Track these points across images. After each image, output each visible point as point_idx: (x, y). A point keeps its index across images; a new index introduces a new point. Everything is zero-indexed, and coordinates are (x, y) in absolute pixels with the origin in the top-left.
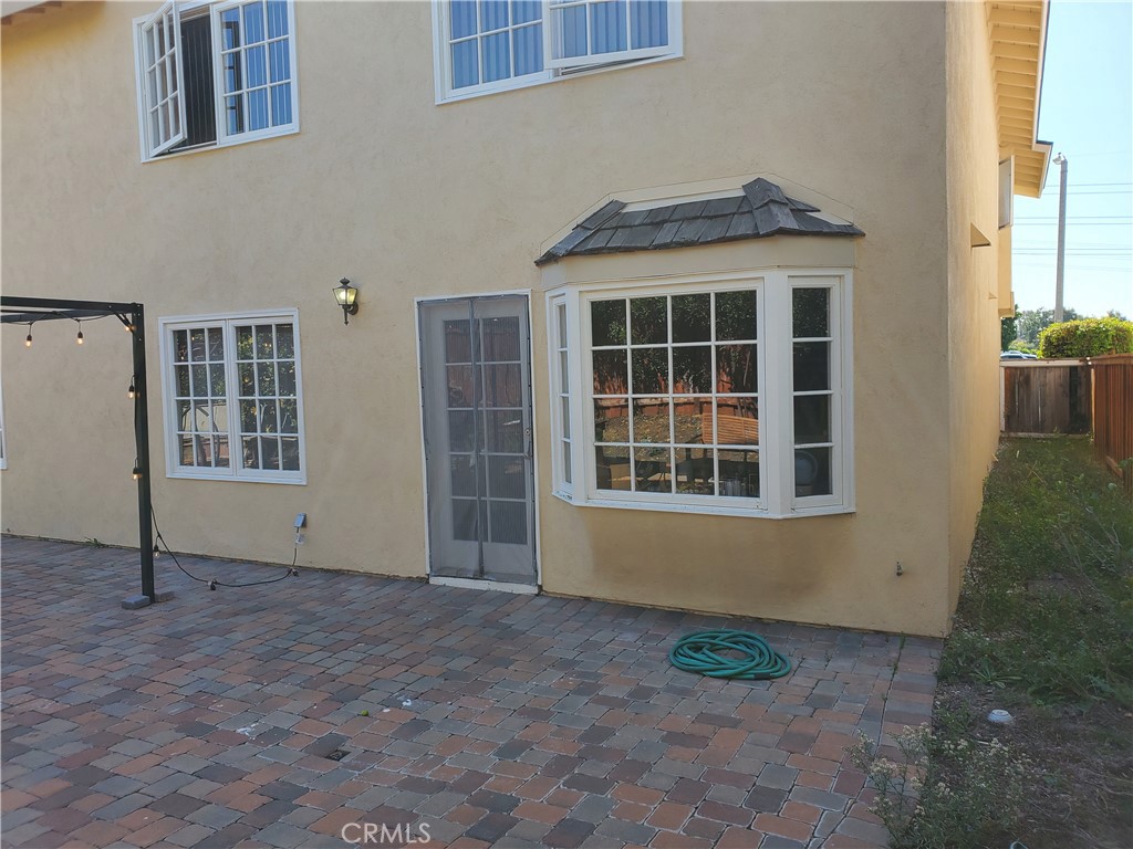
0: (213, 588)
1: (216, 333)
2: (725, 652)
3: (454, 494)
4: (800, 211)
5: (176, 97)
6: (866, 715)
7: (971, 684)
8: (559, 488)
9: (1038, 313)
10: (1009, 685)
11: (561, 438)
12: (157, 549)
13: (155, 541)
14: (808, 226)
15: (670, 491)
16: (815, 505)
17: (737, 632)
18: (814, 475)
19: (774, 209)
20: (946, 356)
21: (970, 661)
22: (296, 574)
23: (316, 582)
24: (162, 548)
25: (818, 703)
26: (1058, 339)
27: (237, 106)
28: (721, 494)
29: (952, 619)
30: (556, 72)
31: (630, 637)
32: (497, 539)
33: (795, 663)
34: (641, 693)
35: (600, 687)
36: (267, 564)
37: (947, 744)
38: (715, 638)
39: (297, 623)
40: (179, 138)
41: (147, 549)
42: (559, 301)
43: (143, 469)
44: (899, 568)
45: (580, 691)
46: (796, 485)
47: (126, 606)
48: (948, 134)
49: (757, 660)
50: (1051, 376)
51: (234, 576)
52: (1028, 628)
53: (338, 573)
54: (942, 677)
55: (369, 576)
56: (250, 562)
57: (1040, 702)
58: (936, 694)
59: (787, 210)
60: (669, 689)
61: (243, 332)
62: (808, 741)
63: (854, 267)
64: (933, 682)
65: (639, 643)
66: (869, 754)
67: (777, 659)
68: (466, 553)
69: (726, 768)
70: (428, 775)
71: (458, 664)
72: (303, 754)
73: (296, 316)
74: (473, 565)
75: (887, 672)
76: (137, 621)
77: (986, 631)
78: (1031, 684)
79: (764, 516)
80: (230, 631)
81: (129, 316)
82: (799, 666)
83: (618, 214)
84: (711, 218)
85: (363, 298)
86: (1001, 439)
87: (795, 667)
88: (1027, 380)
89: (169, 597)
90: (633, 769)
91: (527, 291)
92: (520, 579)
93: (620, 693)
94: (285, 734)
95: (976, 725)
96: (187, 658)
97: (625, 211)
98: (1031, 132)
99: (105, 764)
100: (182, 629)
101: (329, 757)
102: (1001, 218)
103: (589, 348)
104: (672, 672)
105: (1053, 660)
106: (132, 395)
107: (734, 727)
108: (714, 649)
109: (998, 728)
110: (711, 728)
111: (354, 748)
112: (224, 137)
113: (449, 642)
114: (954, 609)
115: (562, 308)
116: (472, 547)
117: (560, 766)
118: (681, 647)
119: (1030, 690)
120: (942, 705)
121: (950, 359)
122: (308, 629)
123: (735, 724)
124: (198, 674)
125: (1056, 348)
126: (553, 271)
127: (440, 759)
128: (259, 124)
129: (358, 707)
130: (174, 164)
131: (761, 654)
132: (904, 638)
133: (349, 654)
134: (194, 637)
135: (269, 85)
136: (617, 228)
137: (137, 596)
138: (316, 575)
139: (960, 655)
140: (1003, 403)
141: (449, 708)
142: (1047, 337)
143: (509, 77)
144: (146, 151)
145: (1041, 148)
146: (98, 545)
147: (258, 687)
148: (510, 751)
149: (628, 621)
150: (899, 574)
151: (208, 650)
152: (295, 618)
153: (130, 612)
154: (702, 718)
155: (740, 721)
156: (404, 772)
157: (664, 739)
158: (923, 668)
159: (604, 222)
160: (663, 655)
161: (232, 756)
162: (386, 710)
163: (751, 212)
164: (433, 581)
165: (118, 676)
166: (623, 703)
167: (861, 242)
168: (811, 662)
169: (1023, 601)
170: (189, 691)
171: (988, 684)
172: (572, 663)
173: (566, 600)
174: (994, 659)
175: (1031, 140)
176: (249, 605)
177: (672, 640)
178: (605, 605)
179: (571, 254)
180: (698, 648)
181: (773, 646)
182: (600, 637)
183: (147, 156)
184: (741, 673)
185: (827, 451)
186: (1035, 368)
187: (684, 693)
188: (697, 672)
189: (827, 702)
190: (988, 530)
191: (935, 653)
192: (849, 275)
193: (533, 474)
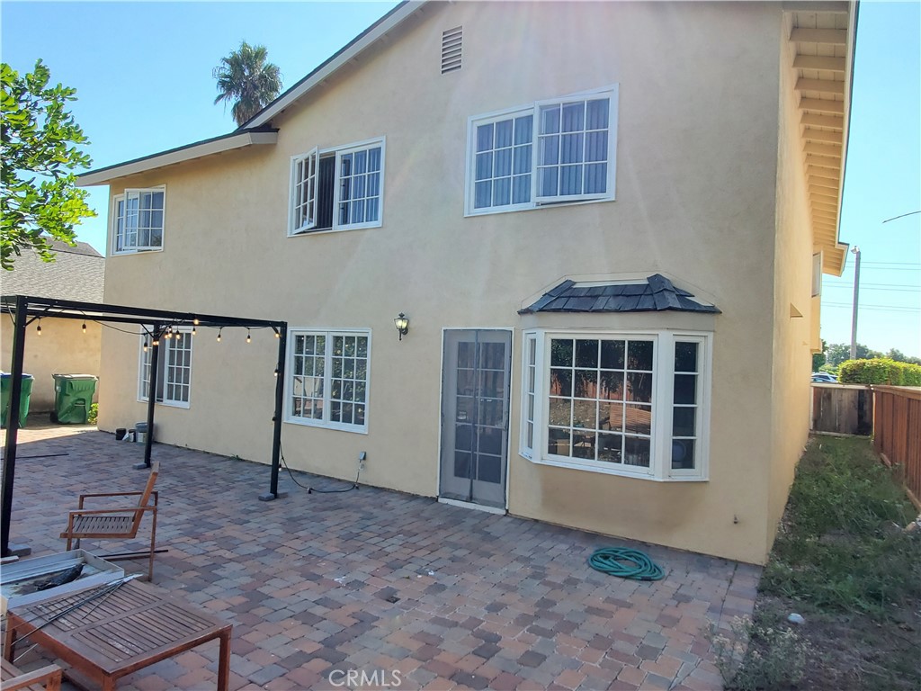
0: (310, 492)
1: (322, 338)
2: (623, 561)
3: (456, 448)
4: (682, 296)
5: (313, 202)
6: (711, 609)
7: (779, 596)
8: (523, 450)
9: (841, 347)
10: (804, 599)
11: (527, 419)
12: (280, 466)
13: (281, 462)
14: (686, 305)
15: (594, 458)
16: (683, 475)
17: (630, 549)
18: (684, 455)
19: (666, 293)
20: (770, 390)
21: (779, 582)
22: (357, 488)
23: (369, 494)
24: (283, 466)
25: (681, 599)
26: (851, 371)
27: (345, 208)
28: (625, 463)
29: (768, 554)
30: (538, 204)
31: (564, 547)
32: (482, 478)
33: (666, 572)
34: (572, 582)
35: (546, 575)
36: (339, 480)
37: (761, 631)
38: (617, 552)
39: (362, 519)
40: (312, 225)
41: (276, 465)
42: (533, 337)
43: (278, 419)
44: (736, 519)
45: (534, 576)
46: (673, 461)
47: (261, 499)
48: (776, 255)
49: (643, 568)
50: (846, 396)
51: (320, 485)
52: (818, 565)
53: (382, 489)
54: (761, 590)
55: (401, 493)
56: (329, 478)
57: (821, 611)
58: (756, 601)
59: (674, 296)
60: (588, 581)
61: (337, 339)
62: (676, 621)
63: (714, 331)
64: (755, 593)
65: (569, 551)
66: (713, 631)
67: (656, 569)
68: (463, 485)
69: (624, 632)
70: (447, 617)
71: (460, 553)
72: (373, 597)
73: (370, 333)
74: (467, 494)
75: (726, 584)
76: (269, 509)
77: (790, 563)
78: (817, 599)
79: (652, 479)
80: (323, 520)
81: (279, 329)
82: (669, 575)
83: (570, 288)
84: (628, 296)
85: (411, 326)
86: (810, 435)
87: (666, 574)
88: (829, 397)
89: (285, 495)
90: (568, 627)
91: (512, 329)
92: (495, 505)
93: (559, 580)
94: (362, 584)
95: (780, 621)
96: (301, 534)
97: (574, 287)
98: (834, 237)
99: (264, 590)
100: (295, 516)
101: (388, 600)
102: (814, 290)
103: (549, 366)
104: (591, 570)
105: (831, 586)
106: (276, 374)
107: (629, 607)
108: (616, 558)
109: (795, 625)
110: (615, 607)
111: (403, 596)
112: (336, 226)
113: (452, 539)
114: (771, 548)
115: (533, 341)
116: (467, 481)
117: (523, 620)
118: (595, 555)
119: (816, 603)
120: (760, 607)
121: (773, 391)
122: (369, 523)
123: (629, 606)
124: (309, 544)
125: (849, 376)
126: (529, 318)
127: (452, 609)
128: (358, 220)
129: (404, 573)
130: (306, 239)
131: (646, 564)
132: (737, 564)
133: (394, 541)
134: (303, 522)
135: (366, 198)
136: (570, 297)
137: (267, 493)
138: (369, 490)
139: (773, 578)
140: (812, 411)
141: (455, 578)
142: (843, 369)
143: (509, 203)
144: (291, 230)
145: (841, 247)
146: (238, 459)
147: (344, 555)
148: (494, 608)
149: (562, 537)
150: (735, 523)
151: (313, 530)
152: (361, 515)
153: (263, 502)
154: (608, 600)
155: (632, 605)
156: (433, 614)
157: (586, 611)
158: (749, 583)
159: (562, 293)
160: (584, 560)
161: (334, 594)
162: (420, 576)
163: (652, 295)
164: (440, 500)
165: (263, 541)
166: (561, 587)
167: (720, 316)
168: (677, 573)
169: (816, 547)
170: (304, 554)
171: (790, 597)
172: (528, 559)
173: (524, 520)
174: (794, 582)
175: (834, 242)
176: (332, 505)
177: (590, 551)
178: (547, 526)
179: (541, 310)
180: (606, 558)
181: (654, 561)
182: (546, 544)
183: (291, 233)
184: (632, 575)
185: (692, 442)
186: (835, 389)
187: (597, 584)
188: (606, 572)
189: (687, 599)
190: (797, 499)
191: (757, 575)
192: (711, 335)
193: (507, 440)
